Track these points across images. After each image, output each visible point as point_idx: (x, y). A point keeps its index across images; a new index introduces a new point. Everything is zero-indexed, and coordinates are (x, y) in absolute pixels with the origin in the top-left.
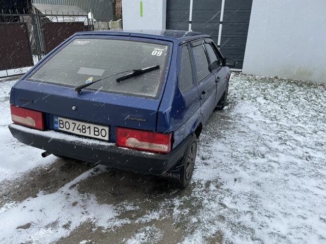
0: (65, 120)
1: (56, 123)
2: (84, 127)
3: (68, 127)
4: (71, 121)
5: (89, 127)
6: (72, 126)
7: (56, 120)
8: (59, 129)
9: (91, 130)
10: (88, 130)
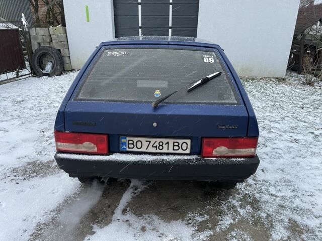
0: (135, 139)
1: (124, 144)
2: (161, 144)
3: (139, 147)
4: (143, 140)
5: (168, 143)
6: (145, 144)
7: (123, 140)
8: (128, 149)
9: (169, 145)
10: (165, 146)
